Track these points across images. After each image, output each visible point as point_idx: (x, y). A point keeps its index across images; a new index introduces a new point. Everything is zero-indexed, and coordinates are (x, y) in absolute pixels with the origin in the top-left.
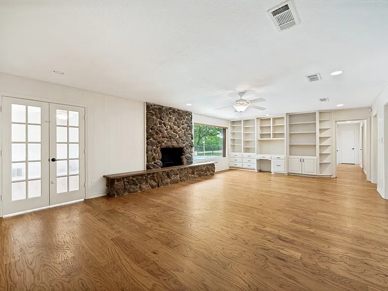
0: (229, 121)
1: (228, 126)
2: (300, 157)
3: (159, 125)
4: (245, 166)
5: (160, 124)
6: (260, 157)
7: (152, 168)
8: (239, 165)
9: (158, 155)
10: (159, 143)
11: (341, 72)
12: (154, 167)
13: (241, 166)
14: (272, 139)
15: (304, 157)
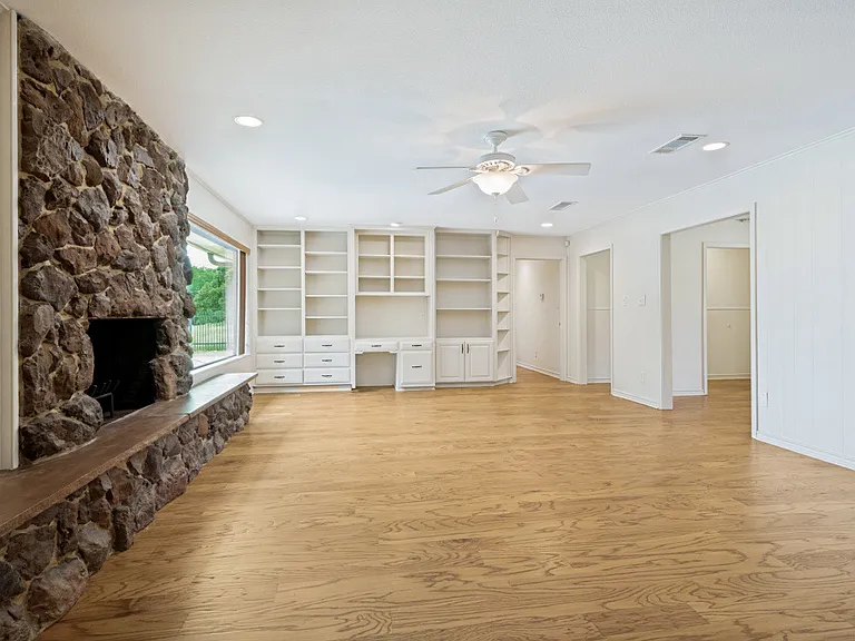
0: (252, 227)
1: (251, 243)
2: (460, 341)
3: (84, 186)
4: (314, 376)
5: (90, 183)
6: (365, 345)
7: (59, 443)
8: (291, 377)
9: (81, 363)
10: (86, 288)
11: (722, 145)
12: (68, 433)
13: (298, 380)
14: (392, 293)
15: (469, 341)
